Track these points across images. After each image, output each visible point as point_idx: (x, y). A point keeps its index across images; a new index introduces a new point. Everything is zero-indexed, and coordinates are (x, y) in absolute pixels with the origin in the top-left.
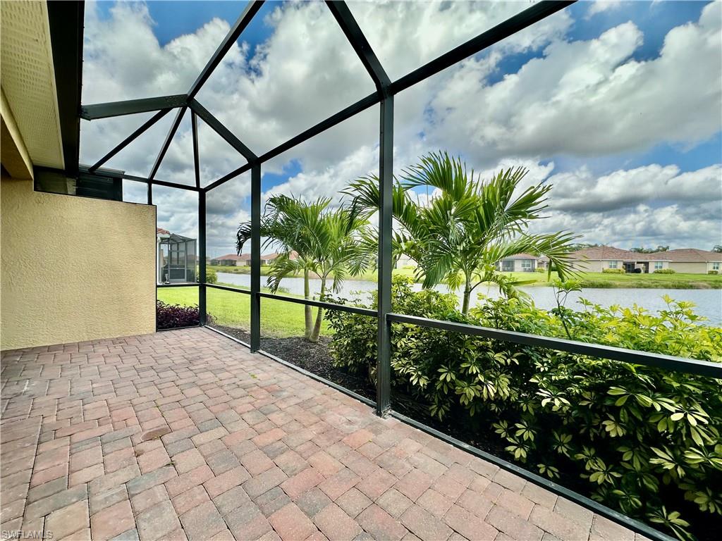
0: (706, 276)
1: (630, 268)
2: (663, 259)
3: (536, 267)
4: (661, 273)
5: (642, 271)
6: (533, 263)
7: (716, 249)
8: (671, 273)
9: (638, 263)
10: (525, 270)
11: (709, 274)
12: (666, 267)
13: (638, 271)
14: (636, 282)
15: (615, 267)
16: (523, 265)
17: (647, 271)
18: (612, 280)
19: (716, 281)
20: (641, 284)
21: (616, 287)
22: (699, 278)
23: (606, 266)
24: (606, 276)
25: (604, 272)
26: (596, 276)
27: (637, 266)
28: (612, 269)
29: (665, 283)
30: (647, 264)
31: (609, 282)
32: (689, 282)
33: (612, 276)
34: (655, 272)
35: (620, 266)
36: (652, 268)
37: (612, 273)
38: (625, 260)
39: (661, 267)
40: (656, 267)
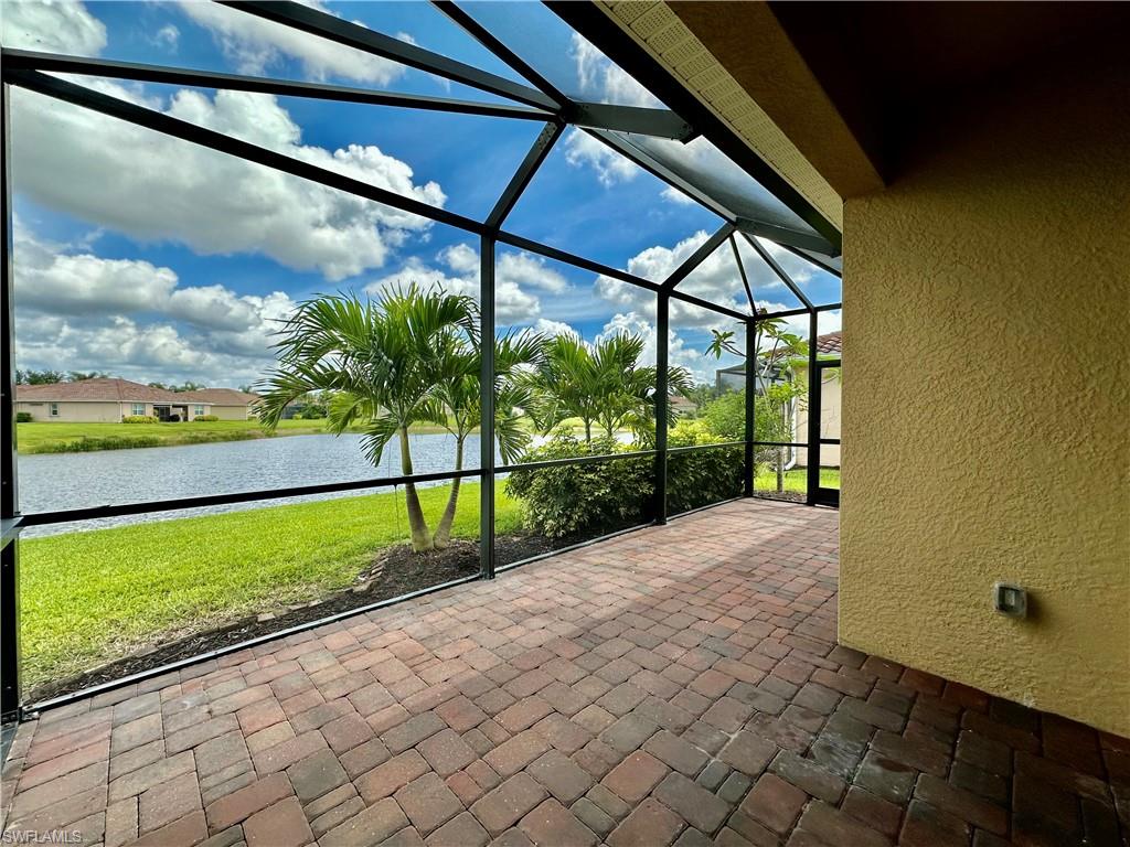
1: (165, 415)
4: (202, 420)
5: (182, 419)
8: (213, 420)
9: (174, 406)
11: (248, 420)
12: (207, 413)
13: (175, 419)
14: (185, 434)
15: (142, 413)
17: (186, 419)
18: (149, 433)
20: (196, 437)
21: (164, 444)
23: (128, 412)
25: (125, 421)
26: (114, 428)
27: (173, 412)
28: (138, 417)
29: (223, 434)
30: (185, 408)
31: (152, 436)
34: (196, 420)
35: (150, 411)
36: (192, 416)
37: (138, 422)
38: (156, 402)
39: (202, 413)
40: (197, 413)
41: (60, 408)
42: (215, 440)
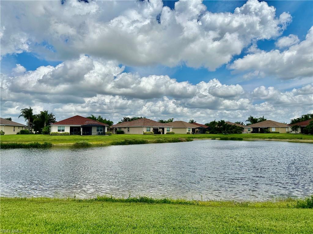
0: (185, 135)
1: (156, 131)
2: (170, 126)
3: (106, 131)
4: (169, 134)
6: (104, 129)
7: (190, 122)
8: (173, 133)
9: (160, 128)
10: (99, 134)
11: (187, 134)
12: (171, 130)
13: (159, 133)
14: (157, 139)
15: (149, 130)
16: (98, 130)
17: (163, 133)
18: (147, 139)
19: (189, 137)
22: (183, 136)
23: (145, 130)
24: (145, 136)
25: (144, 134)
26: (140, 136)
28: (148, 132)
30: (163, 129)
32: (179, 138)
33: (147, 136)
34: (167, 134)
35: (152, 130)
36: (165, 132)
37: (147, 134)
38: (154, 127)
39: (169, 131)
40: (167, 131)
41: (130, 129)
42: (165, 142)
